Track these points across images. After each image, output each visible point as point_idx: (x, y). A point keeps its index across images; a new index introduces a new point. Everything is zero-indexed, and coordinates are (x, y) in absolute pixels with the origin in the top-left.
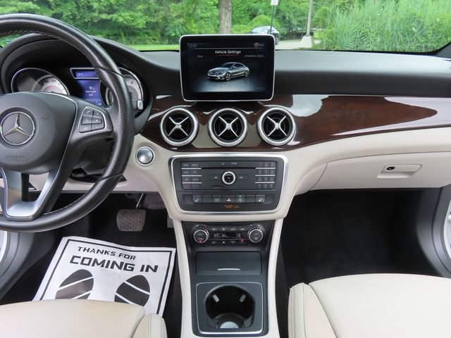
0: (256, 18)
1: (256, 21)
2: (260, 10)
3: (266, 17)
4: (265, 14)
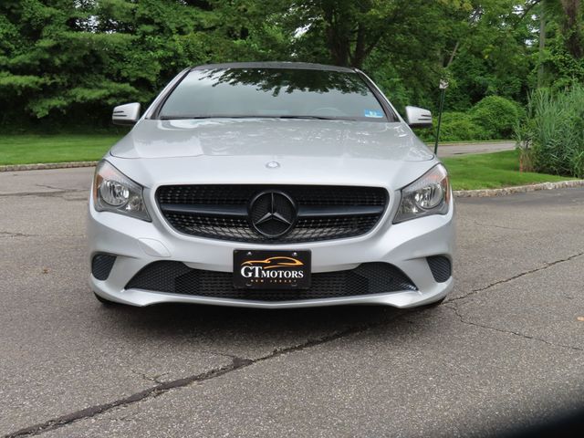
0: (482, 101)
1: (481, 106)
2: (491, 88)
3: (500, 98)
4: (500, 94)
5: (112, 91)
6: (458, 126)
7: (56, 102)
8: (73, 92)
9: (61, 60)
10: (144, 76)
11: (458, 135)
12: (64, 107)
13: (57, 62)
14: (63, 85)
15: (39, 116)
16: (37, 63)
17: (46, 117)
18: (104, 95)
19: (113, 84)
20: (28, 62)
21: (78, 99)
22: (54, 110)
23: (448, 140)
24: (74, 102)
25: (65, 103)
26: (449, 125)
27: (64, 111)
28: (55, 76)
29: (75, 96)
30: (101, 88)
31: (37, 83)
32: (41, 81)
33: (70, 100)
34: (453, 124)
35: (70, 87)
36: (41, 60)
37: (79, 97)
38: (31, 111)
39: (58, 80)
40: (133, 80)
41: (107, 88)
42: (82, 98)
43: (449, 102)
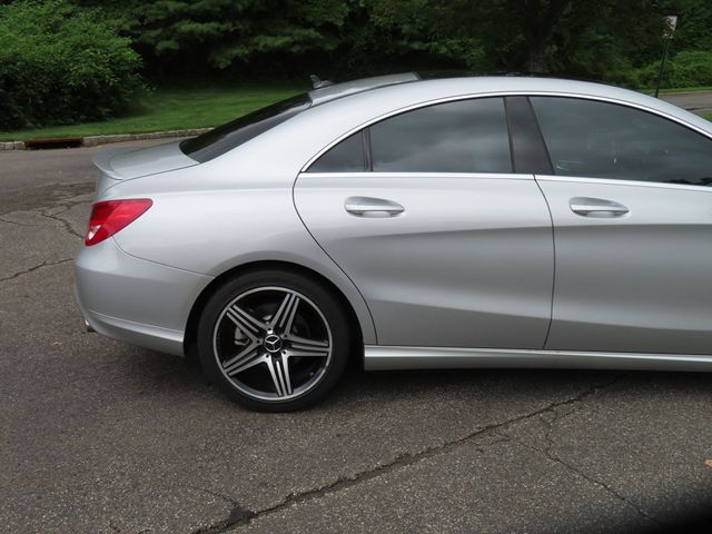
5: (296, 38)
6: (698, 68)
7: (238, 51)
8: (256, 40)
9: (243, 5)
10: (330, 20)
11: (697, 80)
12: (246, 56)
13: (240, 7)
14: (246, 32)
15: (222, 66)
16: (219, 9)
17: (228, 68)
18: (287, 43)
19: (297, 31)
20: (208, 8)
21: (260, 48)
22: (236, 60)
23: (684, 86)
24: (255, 51)
25: (247, 52)
26: (687, 68)
27: (246, 60)
28: (237, 22)
29: (257, 44)
30: (284, 35)
31: (218, 29)
32: (224, 27)
33: (251, 49)
34: (692, 66)
35: (253, 35)
36: (221, 6)
37: (262, 44)
38: (214, 61)
39: (240, 27)
40: (319, 24)
41: (290, 35)
42: (265, 46)
43: (690, 38)
